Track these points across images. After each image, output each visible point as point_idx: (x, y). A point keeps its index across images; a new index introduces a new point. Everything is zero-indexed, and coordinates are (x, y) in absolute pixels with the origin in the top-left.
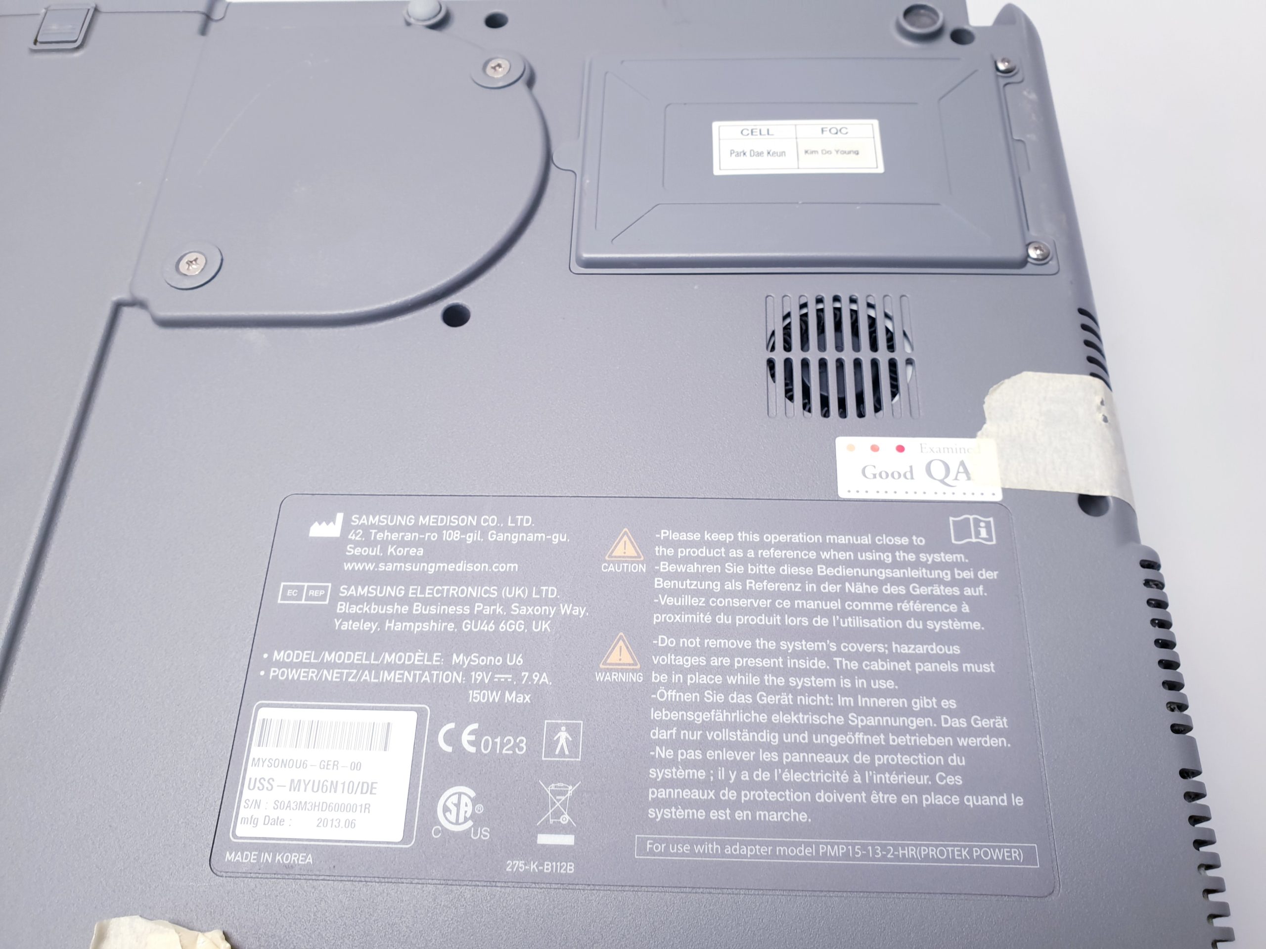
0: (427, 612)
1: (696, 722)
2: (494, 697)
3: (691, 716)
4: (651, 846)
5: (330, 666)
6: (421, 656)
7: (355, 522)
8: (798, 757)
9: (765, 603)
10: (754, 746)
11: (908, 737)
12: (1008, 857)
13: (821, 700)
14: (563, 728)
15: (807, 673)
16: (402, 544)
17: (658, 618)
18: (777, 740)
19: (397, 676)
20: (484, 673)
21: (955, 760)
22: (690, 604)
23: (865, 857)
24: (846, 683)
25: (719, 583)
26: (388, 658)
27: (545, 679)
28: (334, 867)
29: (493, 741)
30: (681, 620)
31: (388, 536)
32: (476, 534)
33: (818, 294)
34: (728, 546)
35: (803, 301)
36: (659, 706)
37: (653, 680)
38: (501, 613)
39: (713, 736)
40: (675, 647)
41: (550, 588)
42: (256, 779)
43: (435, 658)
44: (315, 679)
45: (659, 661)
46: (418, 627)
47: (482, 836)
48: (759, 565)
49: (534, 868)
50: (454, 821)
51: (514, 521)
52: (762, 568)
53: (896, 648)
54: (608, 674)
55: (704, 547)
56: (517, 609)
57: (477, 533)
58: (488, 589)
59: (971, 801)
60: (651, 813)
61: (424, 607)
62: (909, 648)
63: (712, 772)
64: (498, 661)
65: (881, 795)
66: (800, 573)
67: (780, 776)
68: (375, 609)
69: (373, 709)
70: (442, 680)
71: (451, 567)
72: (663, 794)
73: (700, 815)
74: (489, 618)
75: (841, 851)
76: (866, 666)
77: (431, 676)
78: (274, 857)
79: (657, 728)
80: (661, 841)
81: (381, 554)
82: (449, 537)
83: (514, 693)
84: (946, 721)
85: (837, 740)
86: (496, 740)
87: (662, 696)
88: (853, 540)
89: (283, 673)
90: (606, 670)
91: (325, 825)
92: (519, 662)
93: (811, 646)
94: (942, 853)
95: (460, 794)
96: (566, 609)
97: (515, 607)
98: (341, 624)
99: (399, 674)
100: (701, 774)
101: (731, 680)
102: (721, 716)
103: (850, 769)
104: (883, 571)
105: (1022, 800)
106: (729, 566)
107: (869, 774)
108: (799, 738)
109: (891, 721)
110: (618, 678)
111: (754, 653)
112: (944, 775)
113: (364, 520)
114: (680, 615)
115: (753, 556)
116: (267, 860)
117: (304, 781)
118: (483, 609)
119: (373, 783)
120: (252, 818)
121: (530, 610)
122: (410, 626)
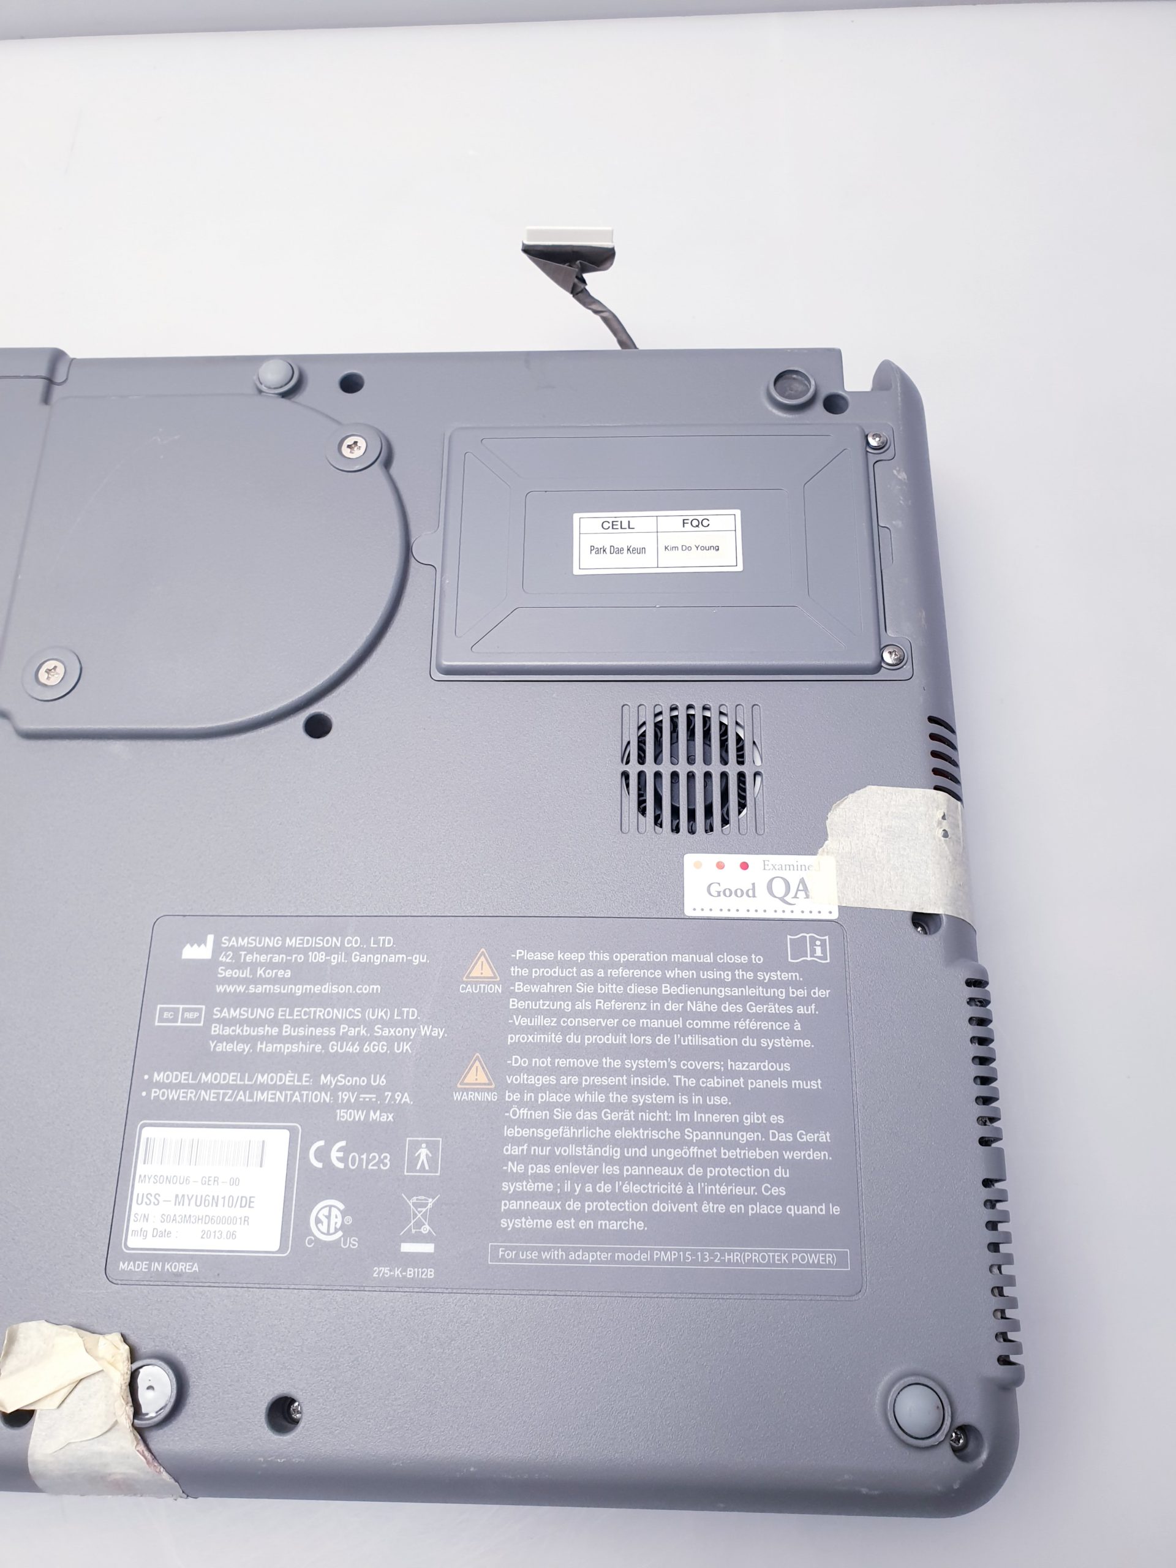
0: (296, 1034)
1: (545, 1138)
2: (360, 1116)
3: (541, 1133)
4: (503, 1253)
5: (208, 1087)
6: (291, 1077)
7: (225, 944)
8: (637, 1170)
9: (612, 1022)
10: (598, 1160)
11: (738, 1151)
12: (822, 1261)
13: (660, 1116)
14: (424, 1145)
15: (650, 1090)
16: (271, 965)
17: (510, 1040)
18: (619, 1154)
19: (270, 1096)
20: (350, 1093)
21: (781, 1173)
22: (542, 1024)
23: (694, 1262)
24: (684, 1100)
25: (570, 1003)
26: (262, 1079)
27: (406, 1098)
28: (218, 1275)
29: (359, 1157)
30: (534, 1040)
31: (256, 958)
32: (340, 956)
33: (672, 703)
34: (580, 966)
35: (658, 710)
36: (511, 1123)
37: (507, 1099)
38: (365, 1034)
39: (561, 1151)
40: (527, 1066)
41: (411, 1010)
42: (143, 1194)
43: (304, 1079)
44: (193, 1099)
45: (512, 1081)
46: (288, 1049)
47: (351, 1245)
48: (608, 985)
49: (398, 1274)
50: (326, 1232)
51: (376, 942)
52: (611, 988)
53: (731, 1065)
54: (465, 1093)
55: (557, 967)
56: (380, 1031)
57: (341, 954)
58: (353, 1010)
59: (793, 1210)
60: (504, 1223)
61: (292, 1029)
62: (743, 1066)
63: (559, 1185)
64: (362, 1081)
65: (711, 1205)
66: (646, 992)
67: (620, 1188)
68: (247, 1030)
69: (248, 1128)
70: (312, 1100)
71: (317, 989)
72: (514, 1205)
73: (548, 1224)
74: (354, 1040)
75: (673, 1257)
76: (703, 1083)
78: (163, 1267)
79: (510, 1145)
80: (512, 1249)
81: (251, 976)
82: (315, 959)
83: (378, 1112)
84: (774, 1135)
85: (673, 1154)
86: (362, 1157)
87: (515, 1114)
88: (696, 958)
89: (164, 1093)
90: (464, 1090)
91: (208, 1236)
92: (383, 1082)
93: (653, 1064)
94: (763, 1258)
95: (330, 1207)
96: (425, 1030)
97: (378, 1028)
98: (215, 1046)
99: (272, 1094)
100: (549, 1187)
101: (579, 1098)
102: (569, 1132)
103: (684, 1180)
104: (723, 989)
105: (839, 1210)
106: (580, 985)
107: (701, 1185)
108: (639, 1153)
109: (723, 1135)
110: (474, 1097)
111: (601, 1071)
112: (769, 1186)
113: (233, 941)
114: (532, 1036)
115: (603, 975)
116: (157, 1269)
117: (188, 1196)
118: (348, 1030)
119: (250, 1197)
120: (141, 1231)
121: (392, 1031)
122: (281, 1048)
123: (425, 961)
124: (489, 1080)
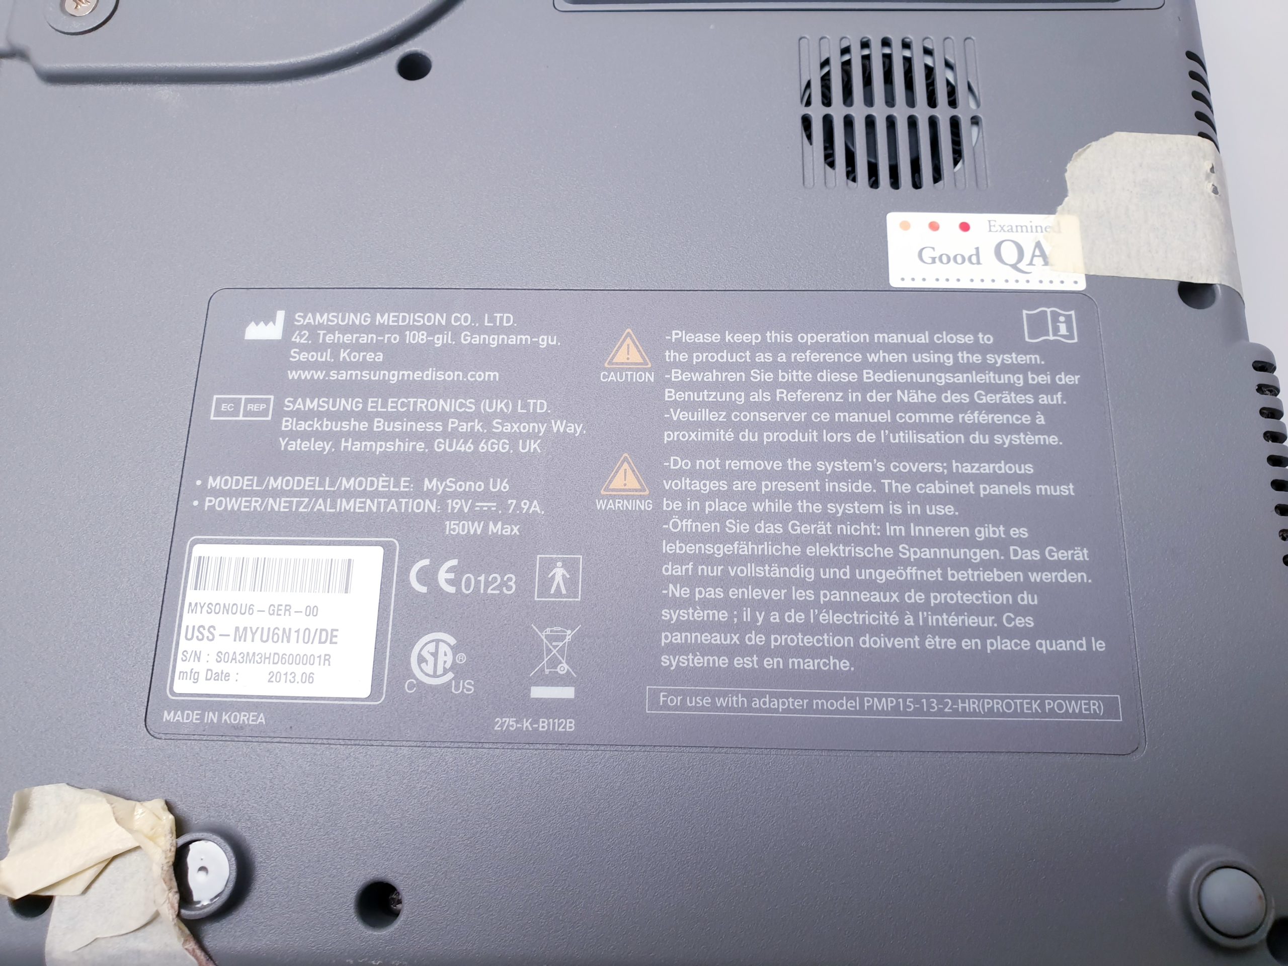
0: (391, 429)
1: (716, 555)
2: (476, 528)
3: (710, 549)
4: (665, 699)
5: (277, 494)
6: (386, 481)
7: (299, 321)
8: (838, 595)
9: (799, 417)
10: (785, 583)
11: (970, 572)
12: (1086, 709)
13: (865, 530)
14: (559, 564)
15: (850, 497)
16: (357, 347)
17: (669, 437)
18: (813, 576)
19: (358, 505)
20: (463, 501)
21: (1026, 599)
22: (707, 419)
23: (919, 711)
24: (896, 509)
25: (743, 394)
26: (347, 484)
27: (536, 507)
28: (291, 728)
29: (475, 579)
30: (697, 438)
31: (339, 338)
32: (445, 336)
33: (863, 36)
34: (754, 349)
35: (845, 44)
36: (672, 537)
37: (665, 508)
38: (481, 430)
39: (736, 571)
40: (690, 469)
41: (539, 401)
42: (194, 627)
43: (402, 484)
44: (259, 509)
45: (671, 486)
46: (381, 447)
47: (465, 690)
48: (792, 372)
49: (527, 727)
50: (431, 673)
51: (492, 319)
52: (796, 375)
53: (957, 467)
54: (611, 501)
55: (725, 351)
56: (500, 427)
57: (447, 334)
58: (464, 402)
59: (1044, 646)
60: (665, 660)
61: (386, 423)
62: (972, 467)
63: (735, 613)
64: (479, 487)
65: (937, 639)
66: (842, 380)
67: (816, 617)
68: (327, 425)
69: (329, 545)
70: (412, 509)
71: (417, 375)
72: (678, 638)
73: (722, 662)
74: (466, 437)
75: (890, 705)
76: (921, 488)
77: (399, 504)
78: (220, 717)
79: (670, 563)
80: (676, 693)
81: (333, 360)
82: (414, 339)
83: (500, 523)
84: (1016, 553)
85: (884, 576)
86: (479, 578)
87: (675, 525)
88: (907, 338)
89: (221, 502)
90: (609, 497)
91: (278, 680)
92: (505, 488)
93: (854, 466)
94: (1009, 706)
95: (437, 641)
96: (558, 426)
97: (497, 423)
98: (287, 444)
99: (360, 503)
100: (722, 616)
101: (758, 507)
102: (746, 549)
103: (900, 608)
104: (943, 375)
105: (1104, 645)
106: (755, 373)
107: (923, 615)
108: (840, 574)
109: (950, 553)
110: (622, 506)
111: (786, 475)
112: (1012, 616)
113: (309, 319)
114: (695, 433)
115: (784, 360)
116: (212, 720)
117: (251, 628)
118: (459, 425)
119: (333, 630)
120: (191, 672)
121: (516, 427)
122: (371, 446)
123: (555, 343)
124: (641, 485)
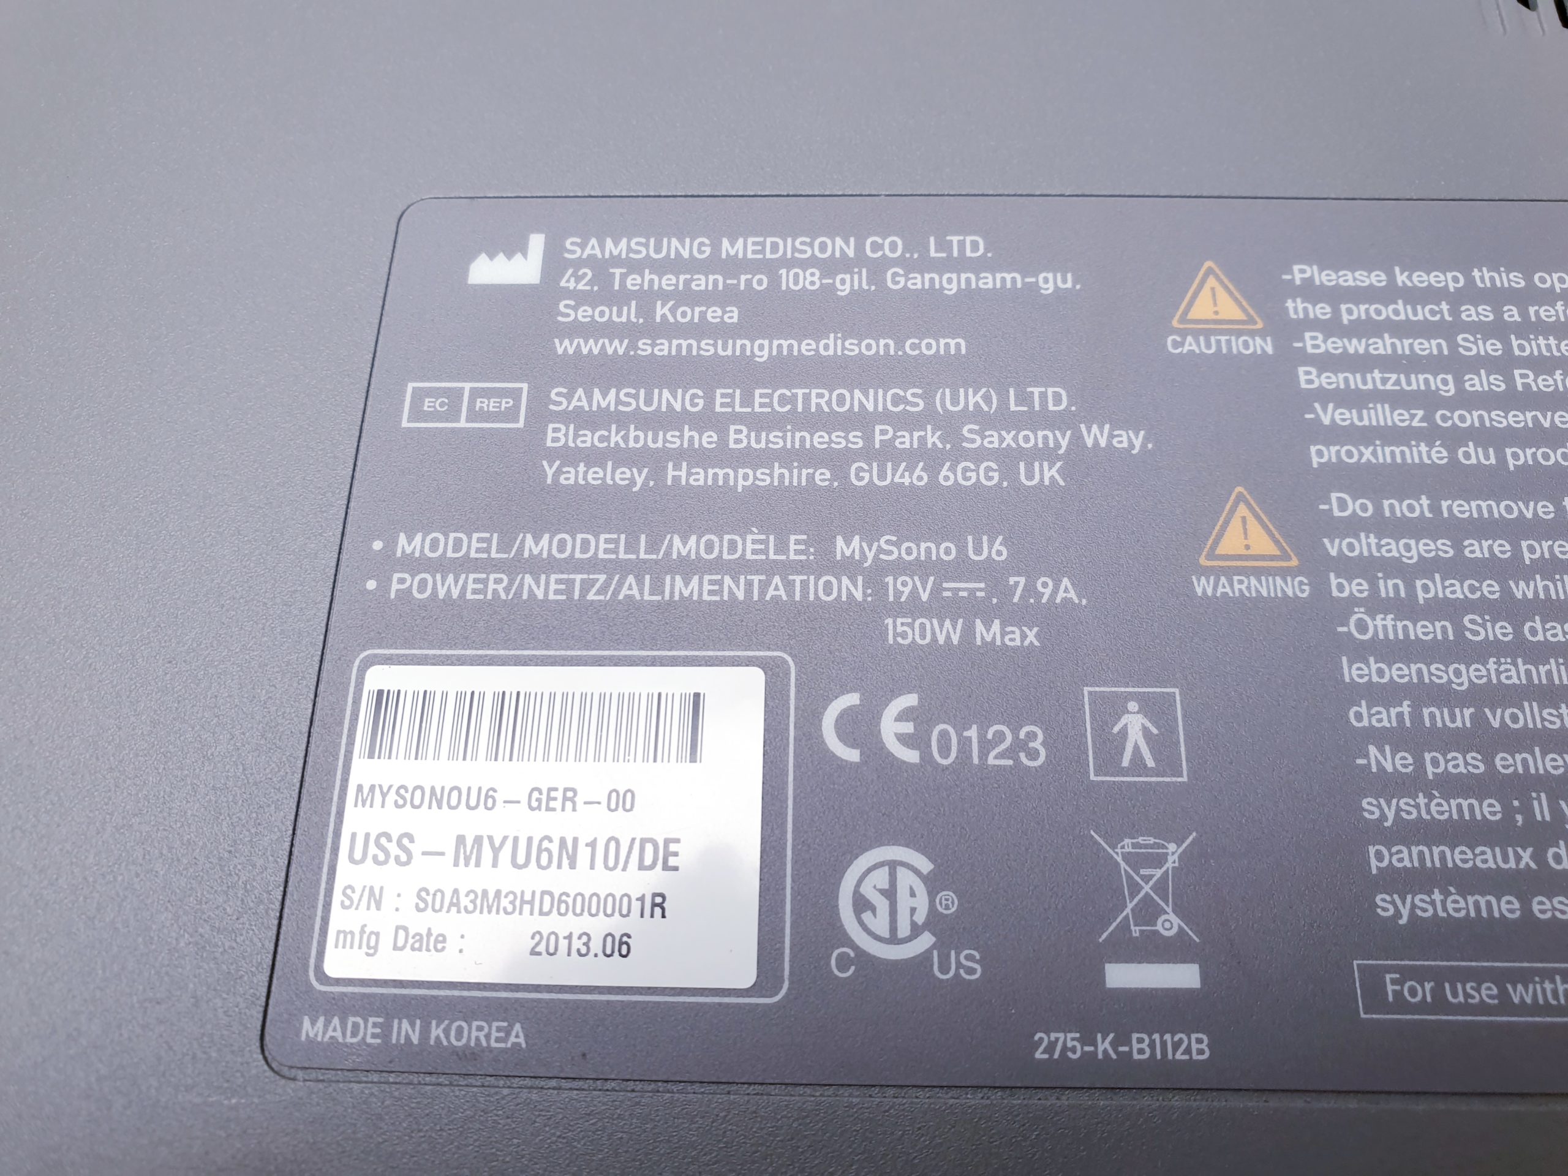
0: (763, 445)
1: (1455, 687)
2: (949, 632)
3: (1439, 673)
4: (1398, 988)
5: (539, 566)
6: (760, 542)
7: (573, 252)
14: (1133, 706)
16: (688, 297)
19: (706, 587)
20: (916, 578)
22: (1390, 423)
25: (1450, 378)
26: (680, 547)
27: (1067, 591)
28: (584, 1055)
29: (959, 735)
30: (1377, 458)
31: (651, 281)
32: (856, 277)
34: (1457, 300)
36: (1361, 652)
37: (1335, 593)
38: (940, 446)
39: (1502, 717)
40: (1373, 517)
41: (1050, 390)
42: (367, 835)
43: (792, 547)
44: (503, 596)
45: (1340, 549)
46: (745, 478)
47: (962, 971)
48: (1537, 339)
49: (1105, 1051)
51: (943, 246)
52: (1545, 345)
54: (1223, 579)
55: (1401, 302)
56: (978, 438)
57: (860, 273)
58: (902, 393)
60: (1384, 904)
61: (753, 434)
63: (1516, 803)
64: (946, 551)
68: (637, 438)
69: (653, 664)
70: (816, 594)
71: (807, 347)
72: (1405, 857)
73: (1508, 907)
74: (911, 457)
77: (789, 586)
78: (426, 1031)
79: (1364, 703)
80: (1420, 975)
81: (641, 321)
82: (796, 284)
83: (997, 622)
86: (966, 734)
87: (1362, 627)
89: (423, 584)
90: (1218, 572)
91: (551, 948)
92: (999, 553)
95: (893, 866)
96: (1095, 436)
97: (971, 431)
98: (558, 472)
99: (711, 583)
101: (1521, 590)
102: (1515, 673)
106: (1465, 340)
110: (1249, 588)
113: (593, 248)
114: (1371, 449)
115: (1517, 319)
116: (407, 1037)
117: (490, 838)
118: (895, 437)
119: (667, 842)
120: (362, 932)
121: (1009, 439)
122: (727, 475)
123: (1069, 285)
124: (1282, 548)
